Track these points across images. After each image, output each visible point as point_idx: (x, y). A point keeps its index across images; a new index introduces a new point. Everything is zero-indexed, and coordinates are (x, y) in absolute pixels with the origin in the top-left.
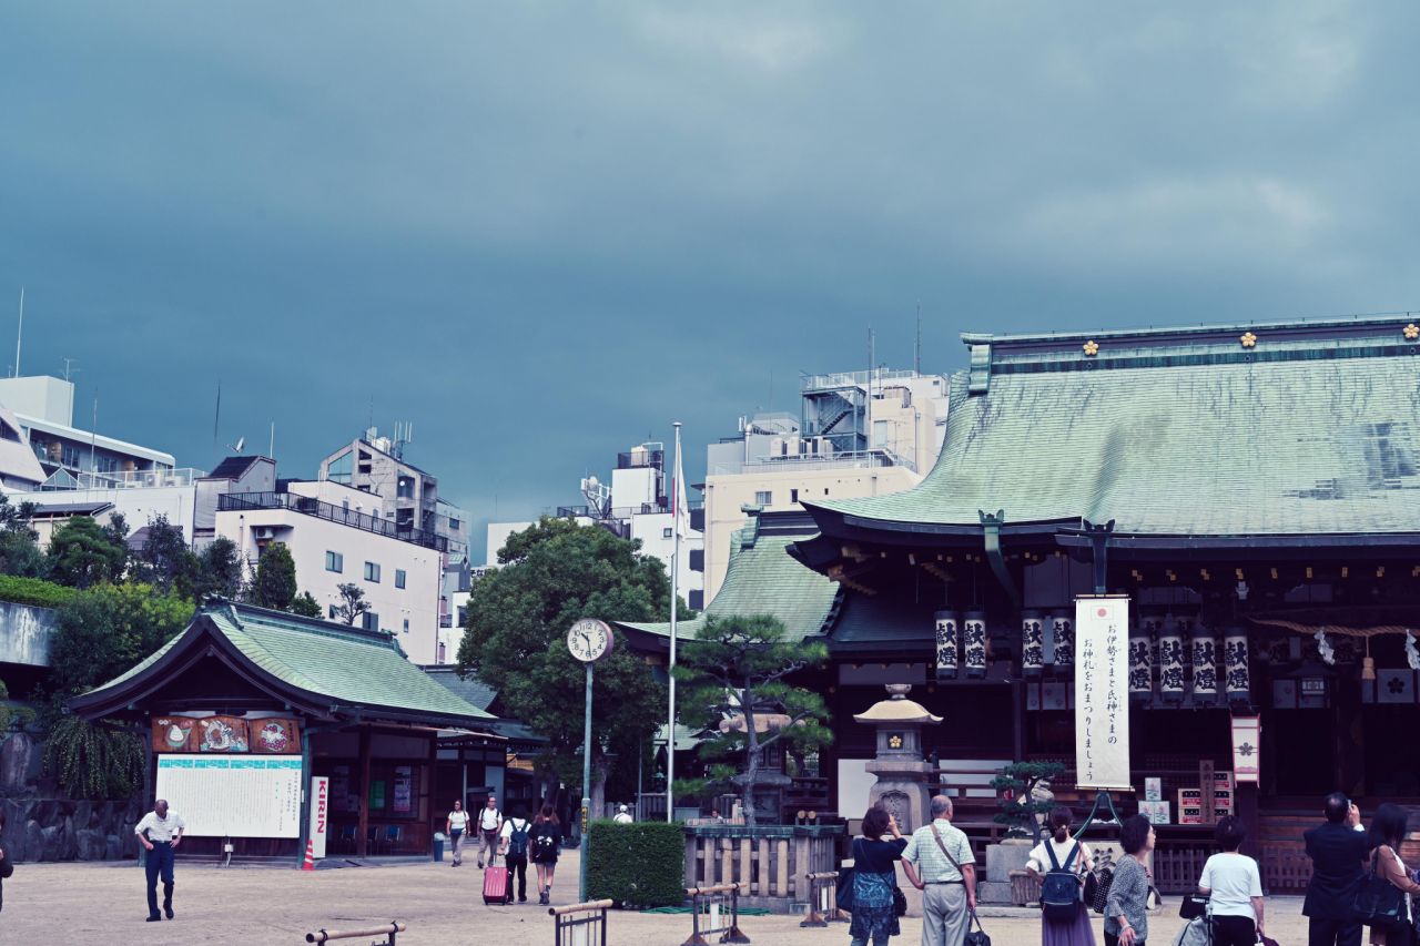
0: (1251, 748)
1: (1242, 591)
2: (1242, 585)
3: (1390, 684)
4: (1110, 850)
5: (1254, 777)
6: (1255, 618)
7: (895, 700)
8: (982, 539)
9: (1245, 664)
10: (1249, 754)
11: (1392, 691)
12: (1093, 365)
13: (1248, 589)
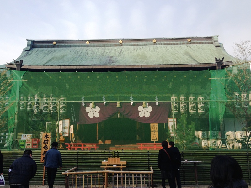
2: (67, 84)
12: (54, 46)
13: (69, 86)
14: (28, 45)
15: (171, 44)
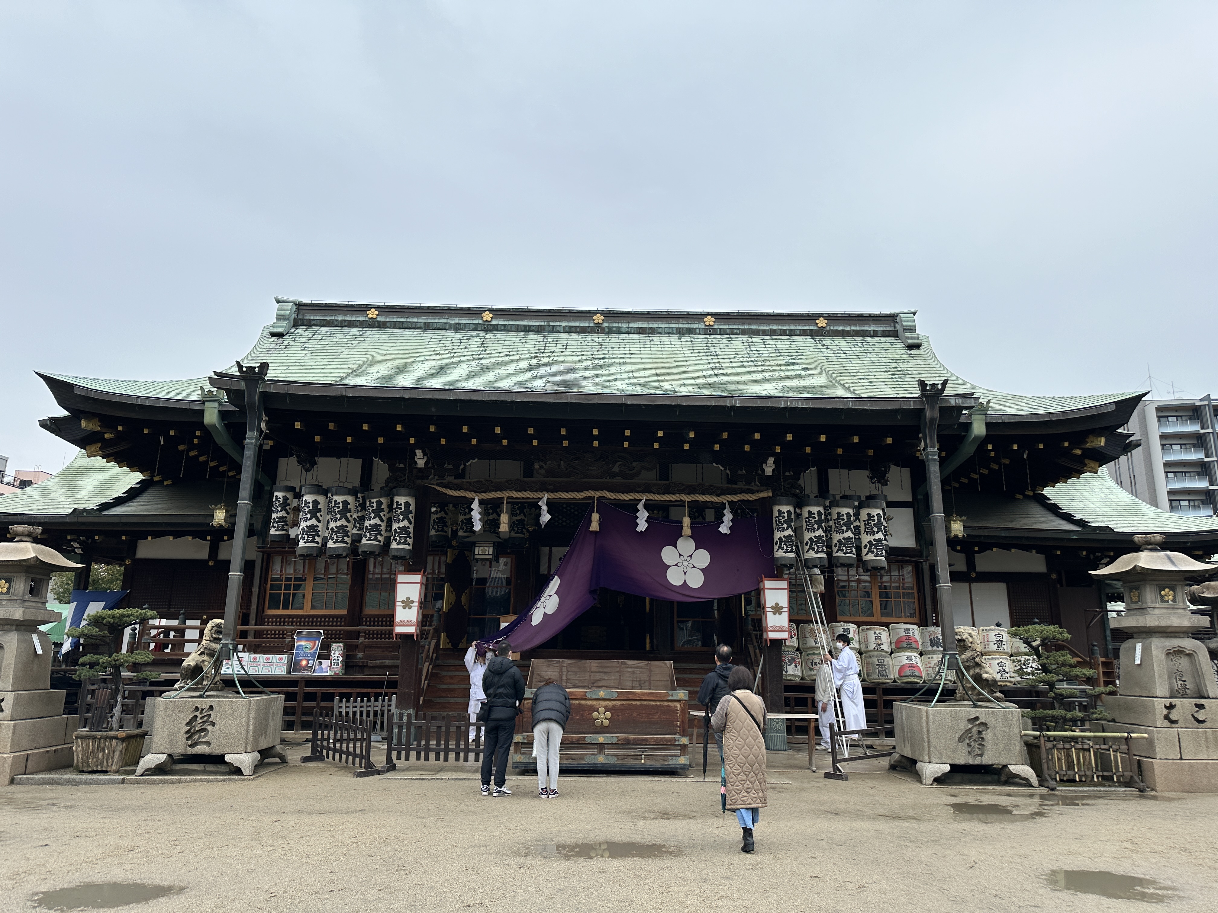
0: (413, 602)
1: (421, 461)
2: (419, 453)
4: (211, 708)
5: (412, 630)
7: (18, 541)
8: (202, 412)
9: (410, 523)
10: (410, 608)
12: (373, 324)
13: (426, 458)
14: (279, 317)
15: (764, 333)
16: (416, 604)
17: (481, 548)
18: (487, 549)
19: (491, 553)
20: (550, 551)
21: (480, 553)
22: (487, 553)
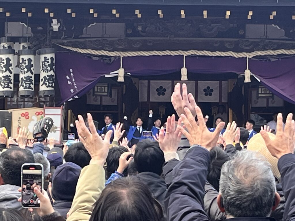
0: (56, 128)
1: (55, 26)
2: (55, 21)
3: (157, 90)
6: (63, 44)
10: (55, 132)
11: (159, 94)
13: (59, 24)
16: (59, 129)
17: (99, 87)
18: (103, 88)
19: (106, 91)
20: (149, 84)
21: (99, 91)
22: (103, 91)
